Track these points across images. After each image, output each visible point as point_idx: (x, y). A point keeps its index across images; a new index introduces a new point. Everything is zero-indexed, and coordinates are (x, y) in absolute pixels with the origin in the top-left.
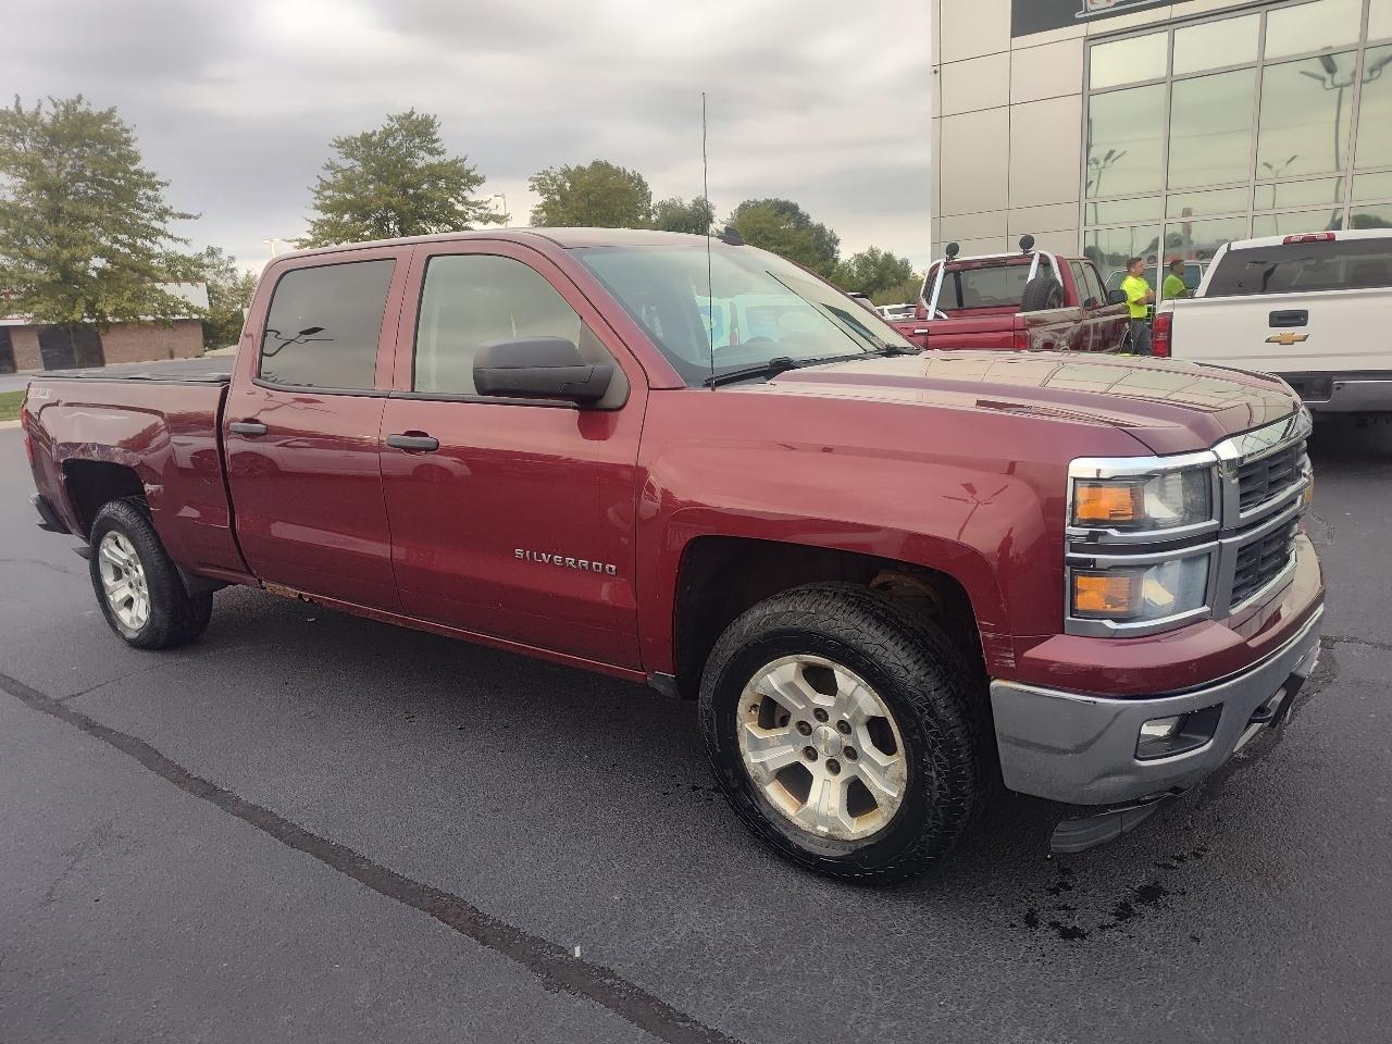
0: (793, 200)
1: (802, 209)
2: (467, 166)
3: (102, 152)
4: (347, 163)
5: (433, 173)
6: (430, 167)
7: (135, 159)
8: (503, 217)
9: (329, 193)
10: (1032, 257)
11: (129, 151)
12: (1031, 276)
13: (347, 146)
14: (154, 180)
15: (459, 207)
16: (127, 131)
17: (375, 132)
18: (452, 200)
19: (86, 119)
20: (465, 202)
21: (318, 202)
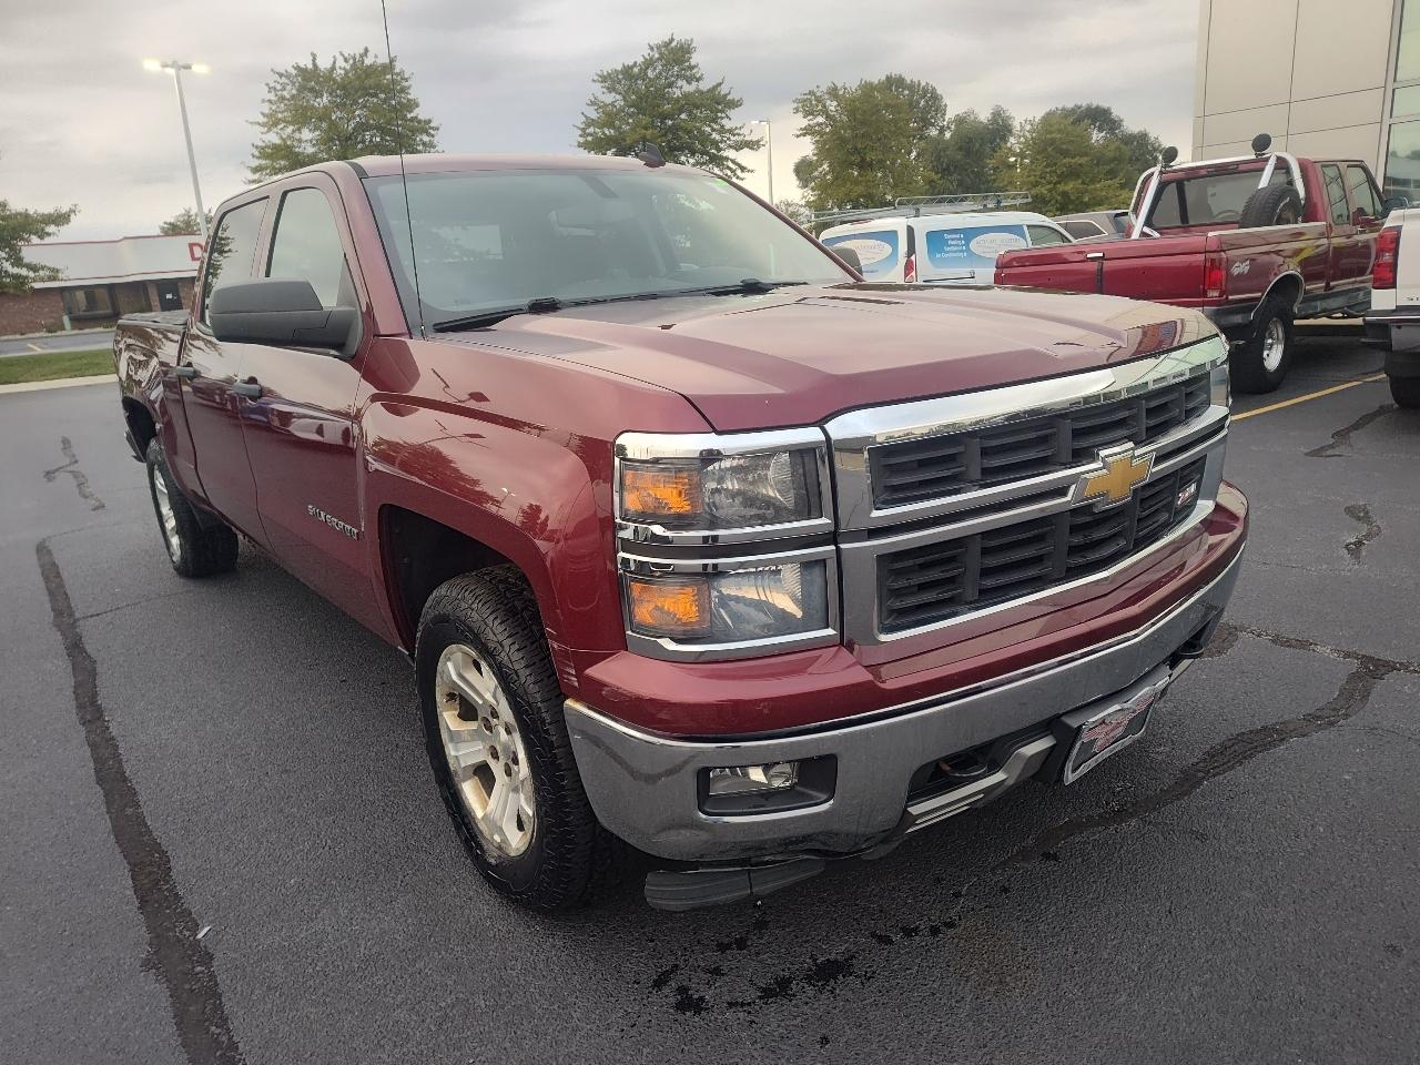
0: (1105, 105)
1: (1116, 112)
2: (724, 90)
3: (385, 101)
4: (609, 98)
5: (691, 103)
6: (686, 96)
7: (413, 105)
8: (758, 142)
9: (591, 130)
10: (1267, 160)
11: (409, 100)
12: (1264, 182)
13: (609, 80)
14: (432, 125)
15: (715, 136)
16: (407, 80)
17: (635, 63)
18: (708, 129)
19: (372, 71)
20: (722, 130)
21: (582, 140)
